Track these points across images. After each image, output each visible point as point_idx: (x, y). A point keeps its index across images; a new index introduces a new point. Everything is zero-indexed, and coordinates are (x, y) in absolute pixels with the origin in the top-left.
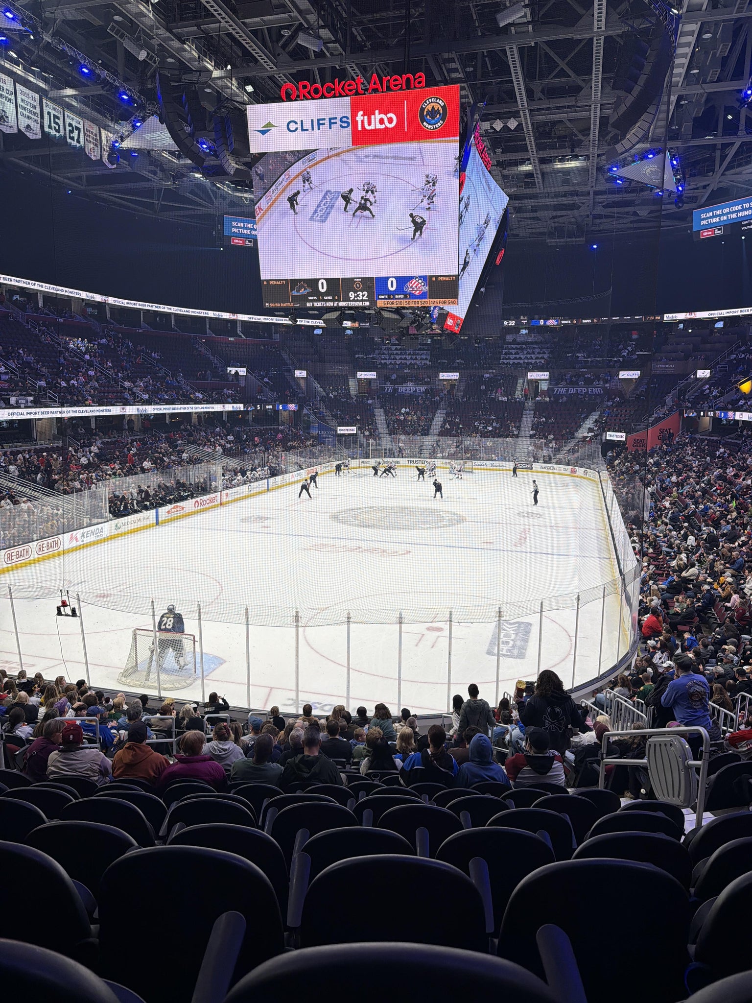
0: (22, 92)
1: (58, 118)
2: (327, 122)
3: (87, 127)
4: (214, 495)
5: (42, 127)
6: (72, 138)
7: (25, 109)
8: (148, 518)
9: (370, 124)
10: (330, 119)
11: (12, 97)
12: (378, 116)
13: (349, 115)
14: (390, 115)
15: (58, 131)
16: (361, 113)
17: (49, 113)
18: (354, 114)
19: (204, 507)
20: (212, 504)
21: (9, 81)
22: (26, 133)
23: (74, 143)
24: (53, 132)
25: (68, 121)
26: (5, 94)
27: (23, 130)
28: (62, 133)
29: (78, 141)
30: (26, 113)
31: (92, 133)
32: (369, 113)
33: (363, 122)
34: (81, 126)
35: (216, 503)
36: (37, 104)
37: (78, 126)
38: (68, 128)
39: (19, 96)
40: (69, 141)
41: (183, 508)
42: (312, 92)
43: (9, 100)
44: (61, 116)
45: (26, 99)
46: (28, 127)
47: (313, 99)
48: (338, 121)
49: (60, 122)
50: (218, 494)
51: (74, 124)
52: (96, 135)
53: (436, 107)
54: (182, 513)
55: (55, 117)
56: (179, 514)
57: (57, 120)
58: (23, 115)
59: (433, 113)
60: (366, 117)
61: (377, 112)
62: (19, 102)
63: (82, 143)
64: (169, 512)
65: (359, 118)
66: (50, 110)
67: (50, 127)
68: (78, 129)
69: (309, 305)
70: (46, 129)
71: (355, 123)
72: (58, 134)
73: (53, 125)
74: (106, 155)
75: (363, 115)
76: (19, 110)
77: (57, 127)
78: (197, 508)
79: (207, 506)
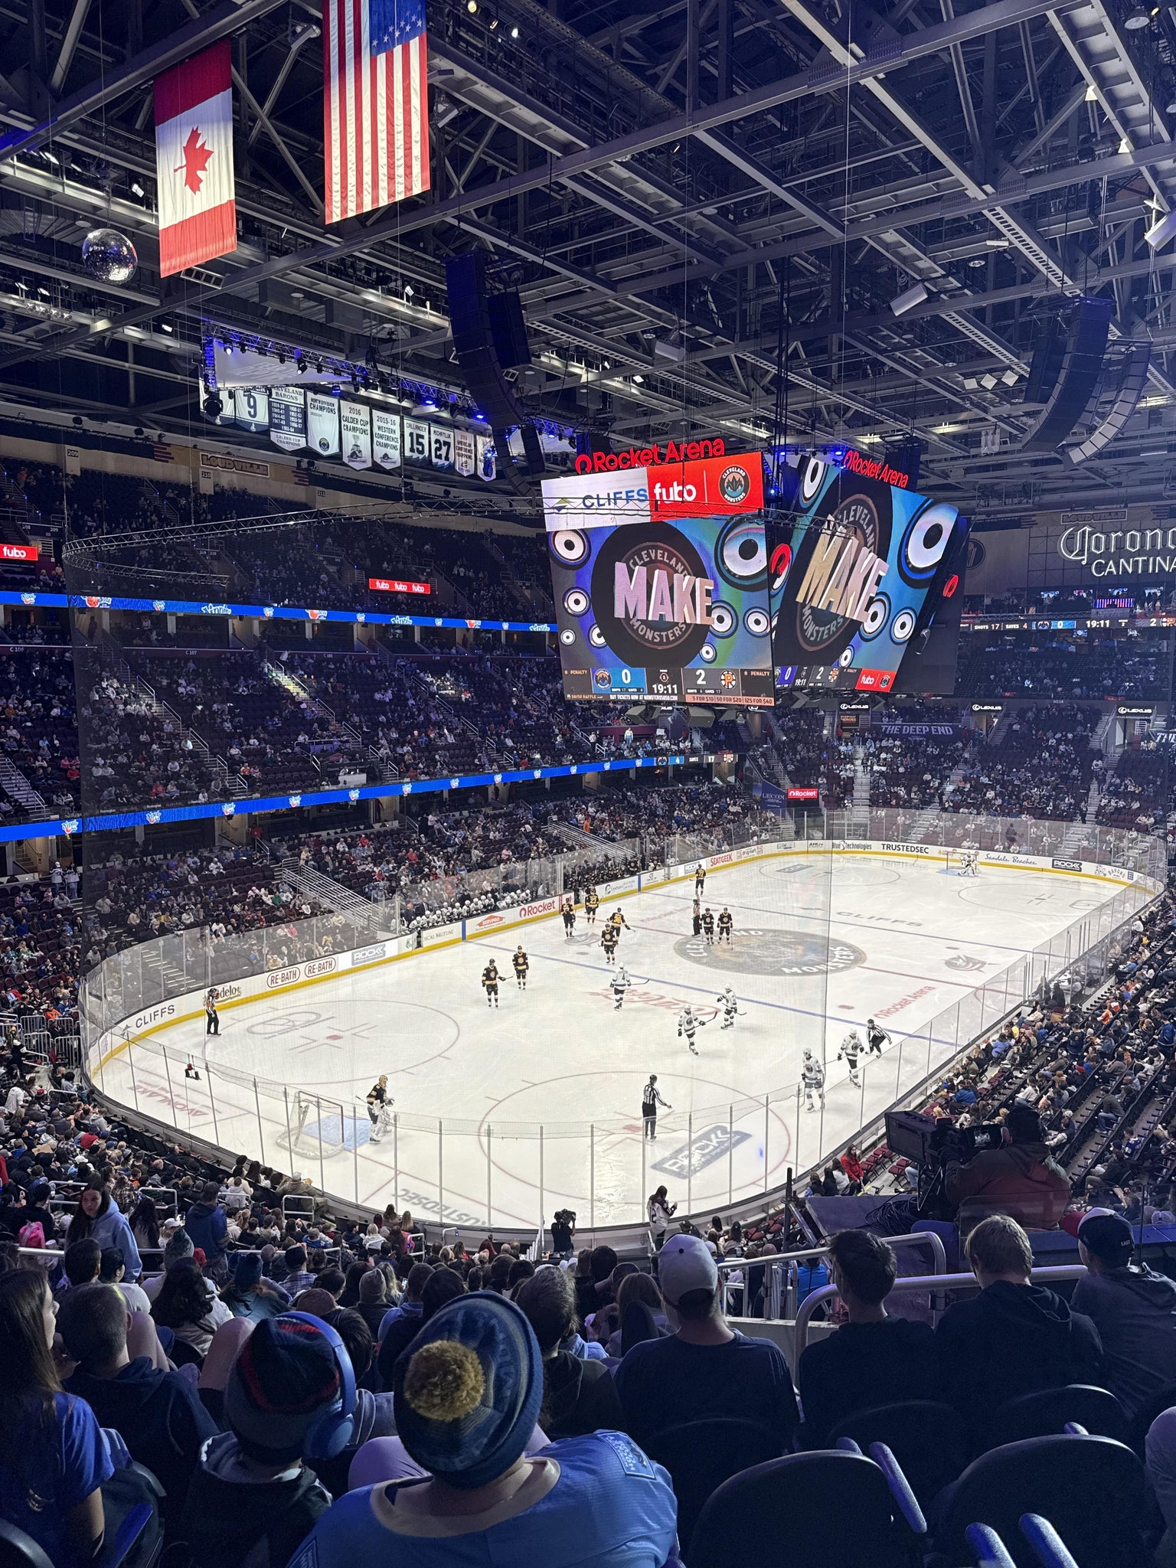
0: (380, 419)
1: (422, 437)
2: (624, 496)
3: (459, 438)
4: (550, 900)
5: (402, 452)
6: (439, 457)
7: (381, 437)
8: (451, 932)
9: (668, 496)
10: (627, 492)
11: (368, 427)
12: (676, 488)
13: (646, 488)
14: (689, 487)
15: (422, 452)
16: (658, 485)
17: (411, 434)
18: (652, 487)
19: (534, 915)
20: (546, 912)
21: (365, 409)
22: (382, 464)
23: (441, 462)
24: (415, 455)
25: (434, 437)
26: (359, 426)
27: (378, 461)
28: (426, 453)
29: (447, 458)
30: (383, 441)
31: (465, 444)
32: (667, 485)
33: (661, 494)
34: (451, 441)
35: (552, 910)
36: (397, 428)
37: (447, 440)
38: (434, 446)
39: (376, 424)
40: (434, 460)
41: (501, 919)
42: (607, 464)
43: (365, 431)
44: (426, 435)
45: (385, 425)
46: (386, 456)
47: (609, 470)
48: (635, 494)
49: (425, 442)
51: (442, 439)
52: (470, 445)
53: (737, 477)
55: (419, 436)
56: (495, 926)
57: (420, 440)
58: (379, 444)
59: (734, 484)
60: (664, 490)
61: (675, 483)
62: (376, 430)
63: (452, 459)
64: (480, 924)
65: (657, 490)
66: (412, 431)
67: (412, 450)
68: (447, 444)
69: (612, 697)
70: (408, 453)
71: (652, 495)
72: (421, 456)
73: (415, 446)
74: (481, 465)
75: (661, 488)
76: (375, 439)
77: (420, 448)
78: (523, 918)
79: (538, 914)
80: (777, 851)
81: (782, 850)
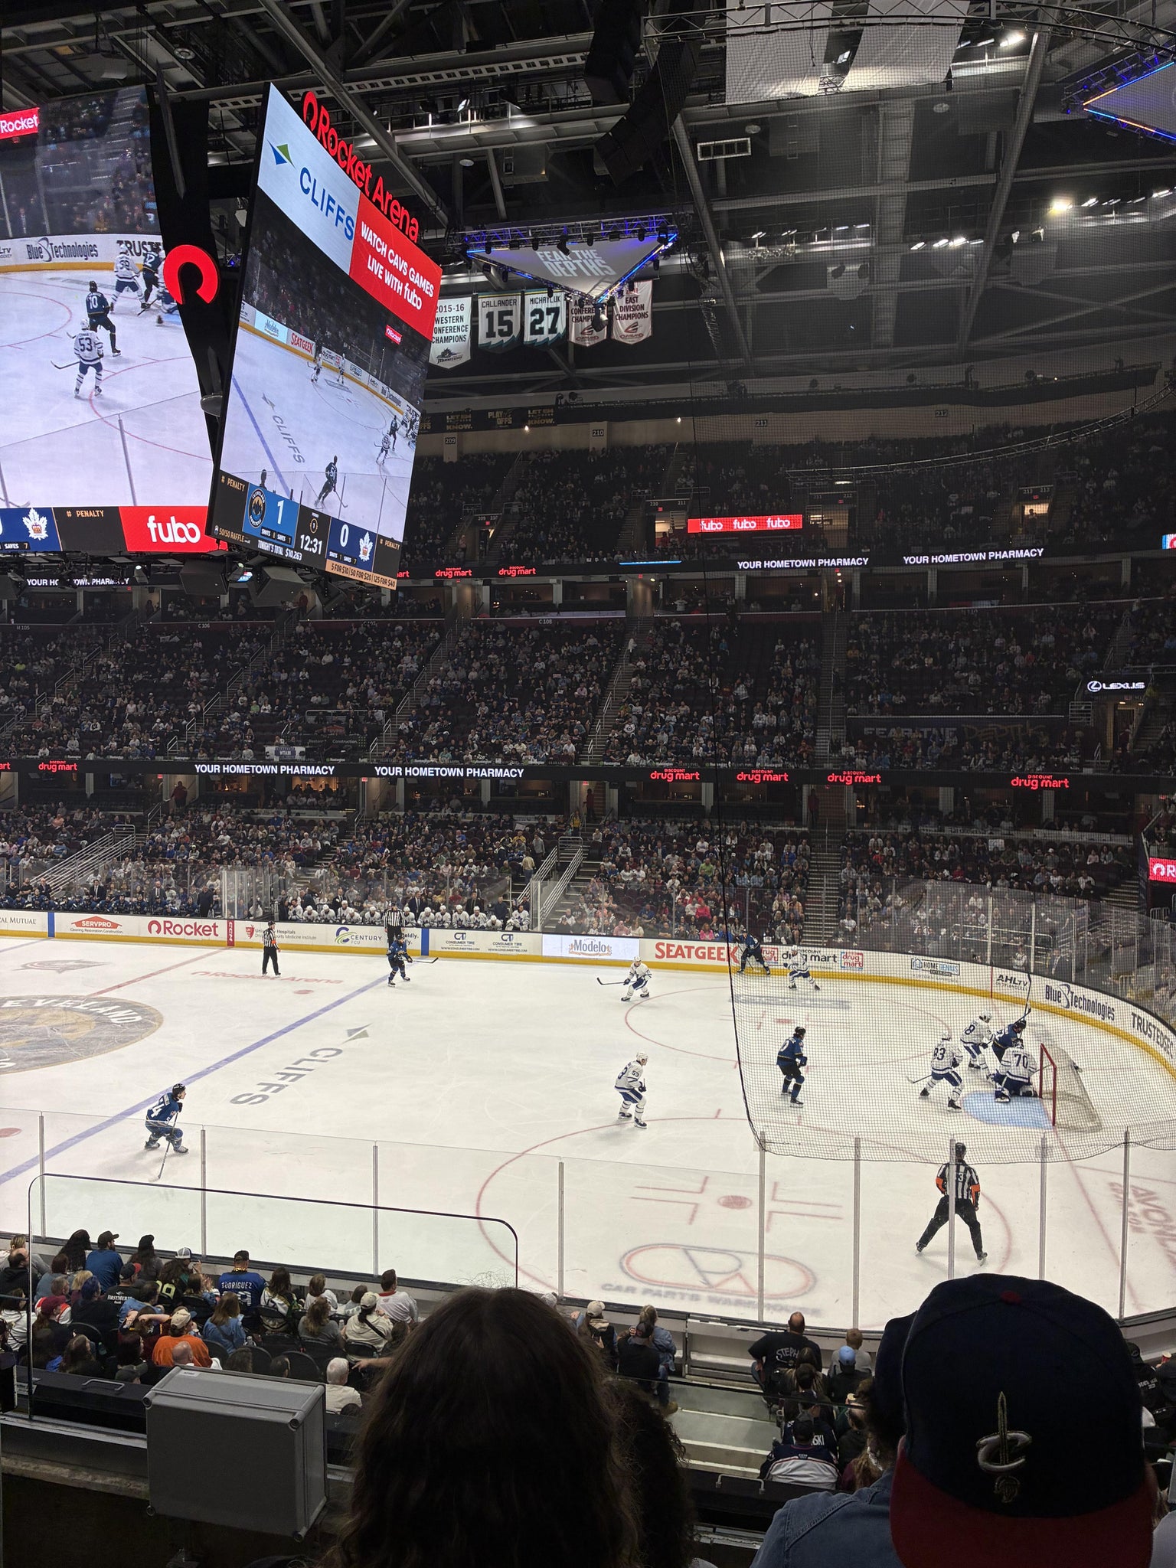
0: (443, 307)
1: (510, 313)
4: (209, 922)
5: (475, 341)
6: (538, 332)
7: (441, 329)
8: (33, 922)
15: (507, 333)
17: (489, 315)
19: (175, 936)
20: (198, 937)
22: (441, 365)
23: (540, 339)
24: (496, 340)
25: (530, 307)
27: (437, 361)
29: (551, 331)
34: (561, 304)
35: (212, 937)
36: (465, 311)
38: (529, 320)
40: (530, 338)
41: (115, 926)
44: (516, 308)
45: (447, 313)
46: (447, 353)
49: (515, 319)
50: (222, 924)
51: (544, 307)
54: (113, 932)
55: (504, 313)
56: (103, 932)
57: (506, 318)
58: (437, 339)
64: (79, 924)
66: (491, 310)
67: (490, 335)
68: (554, 311)
70: (482, 339)
72: (506, 339)
73: (496, 328)
77: (505, 328)
78: (154, 934)
79: (183, 936)
80: (909, 974)
81: (924, 975)
